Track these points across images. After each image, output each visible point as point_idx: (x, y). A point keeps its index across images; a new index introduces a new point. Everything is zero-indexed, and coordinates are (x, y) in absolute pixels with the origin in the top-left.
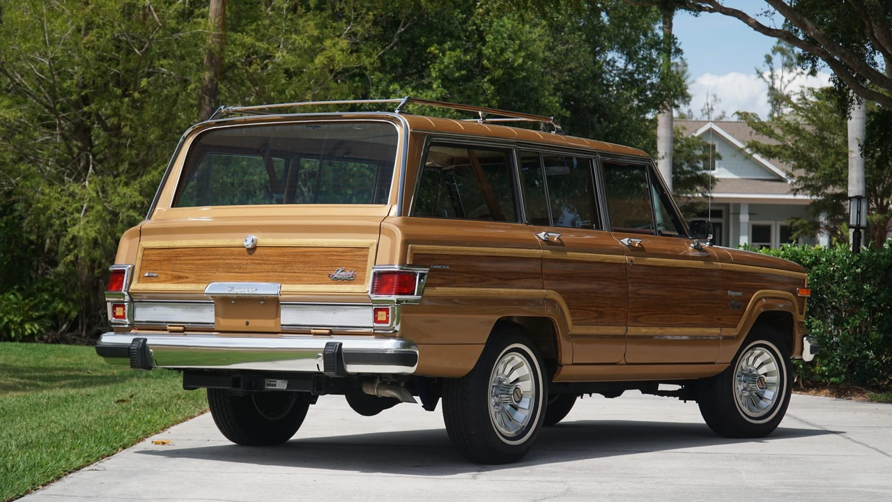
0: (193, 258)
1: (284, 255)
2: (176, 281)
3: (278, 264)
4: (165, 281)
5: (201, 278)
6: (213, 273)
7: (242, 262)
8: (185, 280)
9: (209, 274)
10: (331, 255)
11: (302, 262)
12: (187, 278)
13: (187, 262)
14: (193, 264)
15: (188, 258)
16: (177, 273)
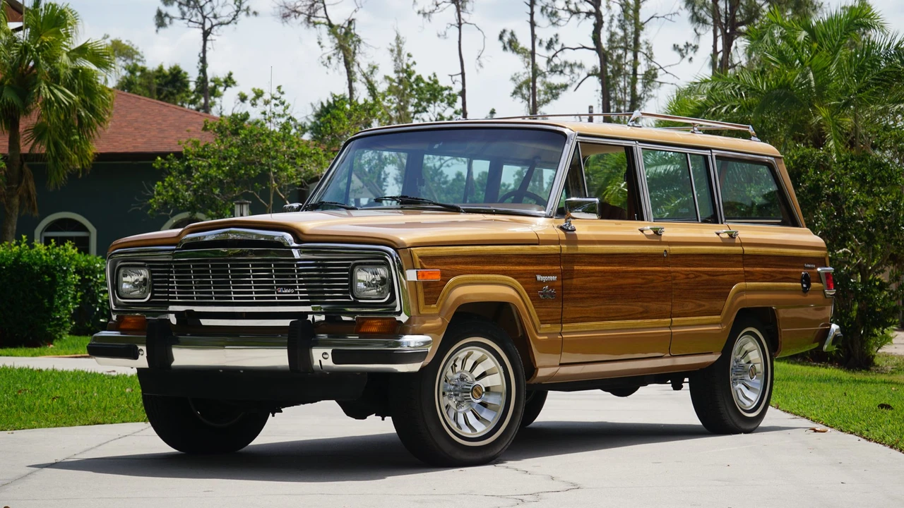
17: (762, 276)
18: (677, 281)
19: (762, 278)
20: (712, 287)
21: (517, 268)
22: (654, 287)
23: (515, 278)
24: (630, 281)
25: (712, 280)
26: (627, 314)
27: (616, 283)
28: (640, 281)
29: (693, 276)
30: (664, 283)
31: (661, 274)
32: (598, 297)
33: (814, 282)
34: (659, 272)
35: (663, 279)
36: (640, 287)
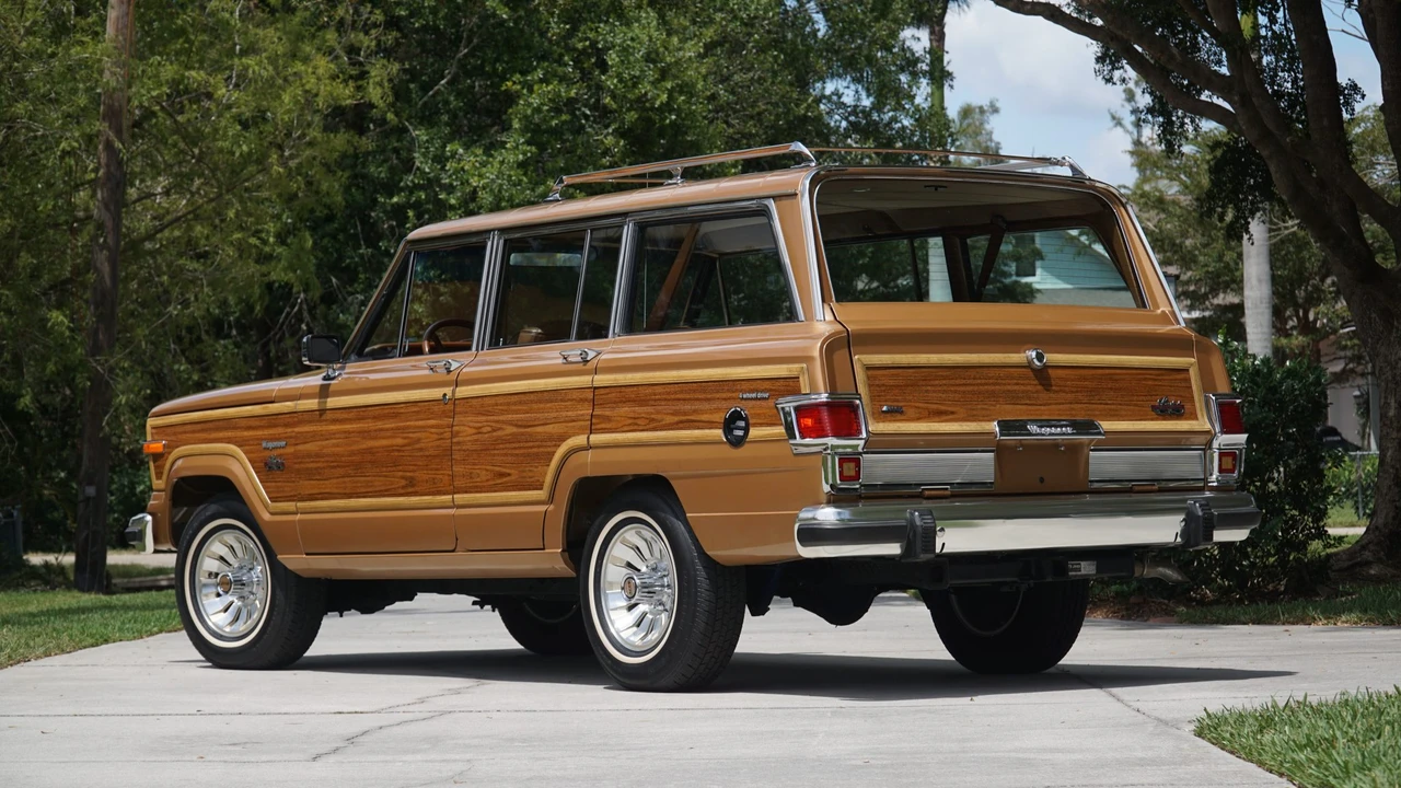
0: (952, 382)
1: (1085, 379)
2: (937, 419)
3: (1081, 392)
4: (918, 419)
5: (975, 413)
6: (992, 405)
7: (1029, 388)
8: (951, 417)
9: (985, 407)
10: (1145, 379)
11: (1111, 389)
12: (953, 413)
13: (945, 388)
14: (956, 392)
15: (944, 382)
16: (935, 406)
17: (630, 421)
18: (461, 439)
19: (630, 425)
20: (522, 445)
21: (246, 433)
22: (421, 449)
23: (239, 446)
24: (385, 442)
25: (522, 434)
26: (383, 488)
27: (364, 446)
28: (399, 441)
29: (489, 429)
30: (438, 443)
31: (433, 430)
32: (338, 466)
33: (755, 425)
34: (432, 427)
35: (436, 436)
36: (399, 451)
